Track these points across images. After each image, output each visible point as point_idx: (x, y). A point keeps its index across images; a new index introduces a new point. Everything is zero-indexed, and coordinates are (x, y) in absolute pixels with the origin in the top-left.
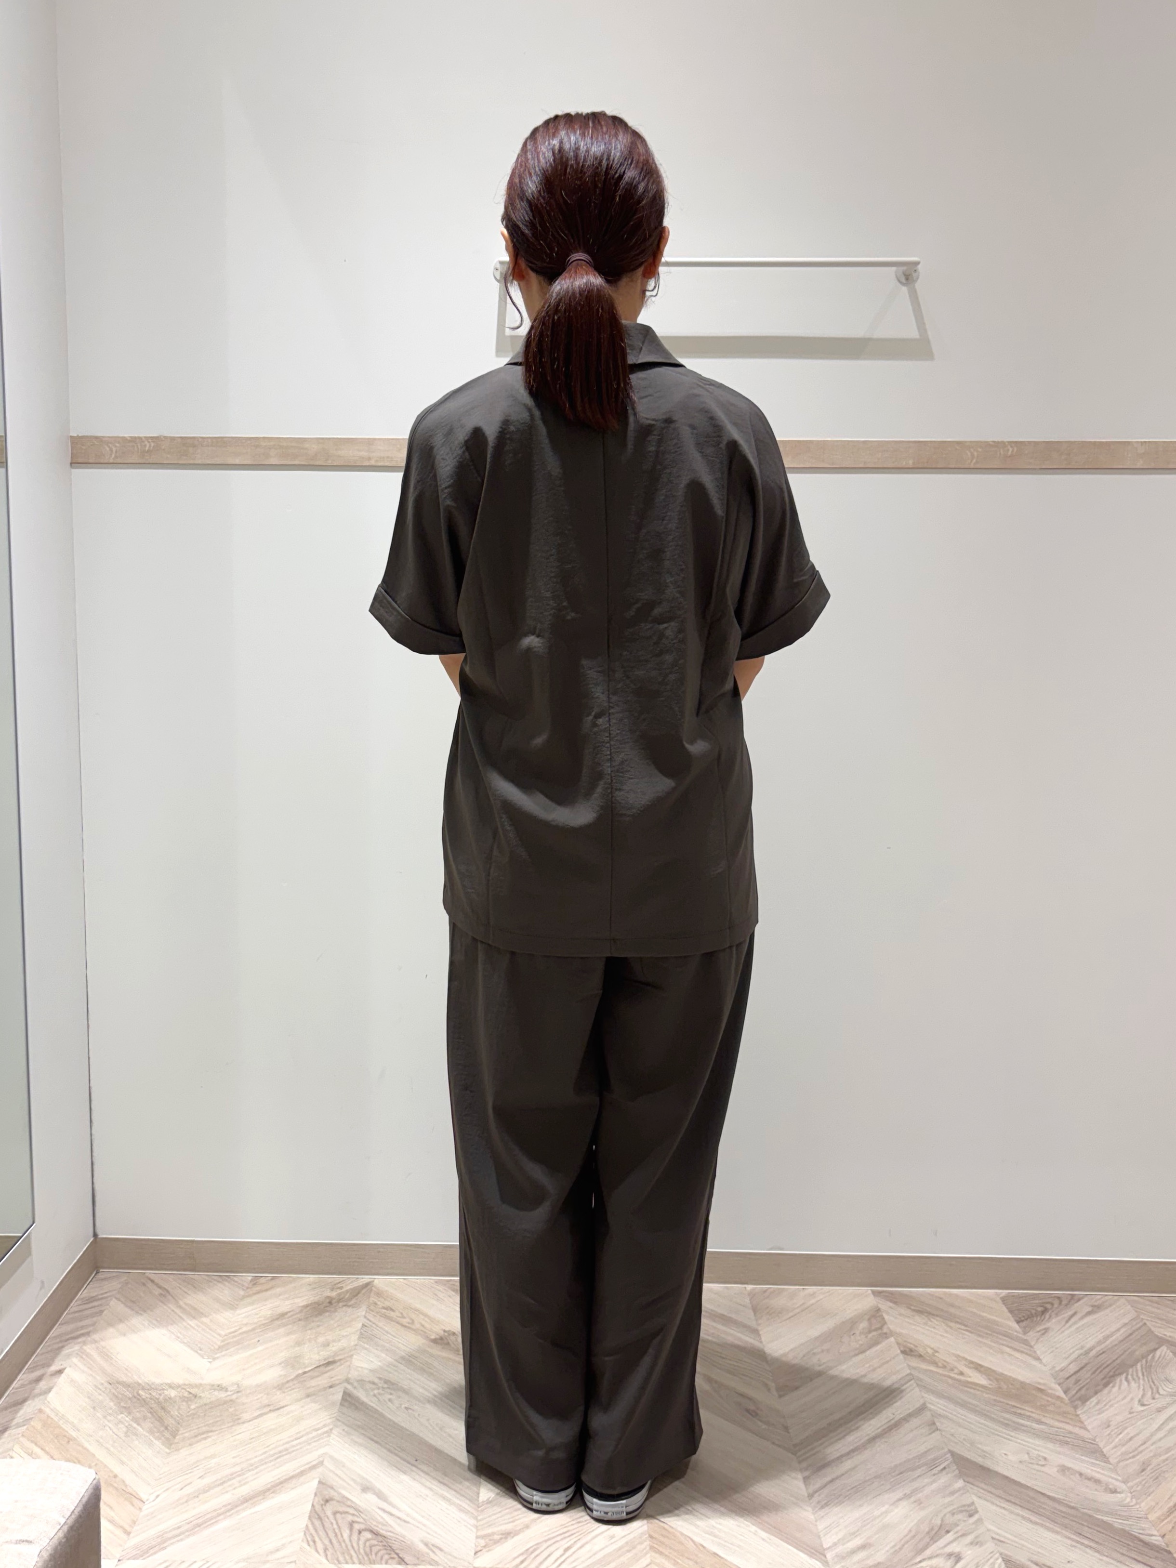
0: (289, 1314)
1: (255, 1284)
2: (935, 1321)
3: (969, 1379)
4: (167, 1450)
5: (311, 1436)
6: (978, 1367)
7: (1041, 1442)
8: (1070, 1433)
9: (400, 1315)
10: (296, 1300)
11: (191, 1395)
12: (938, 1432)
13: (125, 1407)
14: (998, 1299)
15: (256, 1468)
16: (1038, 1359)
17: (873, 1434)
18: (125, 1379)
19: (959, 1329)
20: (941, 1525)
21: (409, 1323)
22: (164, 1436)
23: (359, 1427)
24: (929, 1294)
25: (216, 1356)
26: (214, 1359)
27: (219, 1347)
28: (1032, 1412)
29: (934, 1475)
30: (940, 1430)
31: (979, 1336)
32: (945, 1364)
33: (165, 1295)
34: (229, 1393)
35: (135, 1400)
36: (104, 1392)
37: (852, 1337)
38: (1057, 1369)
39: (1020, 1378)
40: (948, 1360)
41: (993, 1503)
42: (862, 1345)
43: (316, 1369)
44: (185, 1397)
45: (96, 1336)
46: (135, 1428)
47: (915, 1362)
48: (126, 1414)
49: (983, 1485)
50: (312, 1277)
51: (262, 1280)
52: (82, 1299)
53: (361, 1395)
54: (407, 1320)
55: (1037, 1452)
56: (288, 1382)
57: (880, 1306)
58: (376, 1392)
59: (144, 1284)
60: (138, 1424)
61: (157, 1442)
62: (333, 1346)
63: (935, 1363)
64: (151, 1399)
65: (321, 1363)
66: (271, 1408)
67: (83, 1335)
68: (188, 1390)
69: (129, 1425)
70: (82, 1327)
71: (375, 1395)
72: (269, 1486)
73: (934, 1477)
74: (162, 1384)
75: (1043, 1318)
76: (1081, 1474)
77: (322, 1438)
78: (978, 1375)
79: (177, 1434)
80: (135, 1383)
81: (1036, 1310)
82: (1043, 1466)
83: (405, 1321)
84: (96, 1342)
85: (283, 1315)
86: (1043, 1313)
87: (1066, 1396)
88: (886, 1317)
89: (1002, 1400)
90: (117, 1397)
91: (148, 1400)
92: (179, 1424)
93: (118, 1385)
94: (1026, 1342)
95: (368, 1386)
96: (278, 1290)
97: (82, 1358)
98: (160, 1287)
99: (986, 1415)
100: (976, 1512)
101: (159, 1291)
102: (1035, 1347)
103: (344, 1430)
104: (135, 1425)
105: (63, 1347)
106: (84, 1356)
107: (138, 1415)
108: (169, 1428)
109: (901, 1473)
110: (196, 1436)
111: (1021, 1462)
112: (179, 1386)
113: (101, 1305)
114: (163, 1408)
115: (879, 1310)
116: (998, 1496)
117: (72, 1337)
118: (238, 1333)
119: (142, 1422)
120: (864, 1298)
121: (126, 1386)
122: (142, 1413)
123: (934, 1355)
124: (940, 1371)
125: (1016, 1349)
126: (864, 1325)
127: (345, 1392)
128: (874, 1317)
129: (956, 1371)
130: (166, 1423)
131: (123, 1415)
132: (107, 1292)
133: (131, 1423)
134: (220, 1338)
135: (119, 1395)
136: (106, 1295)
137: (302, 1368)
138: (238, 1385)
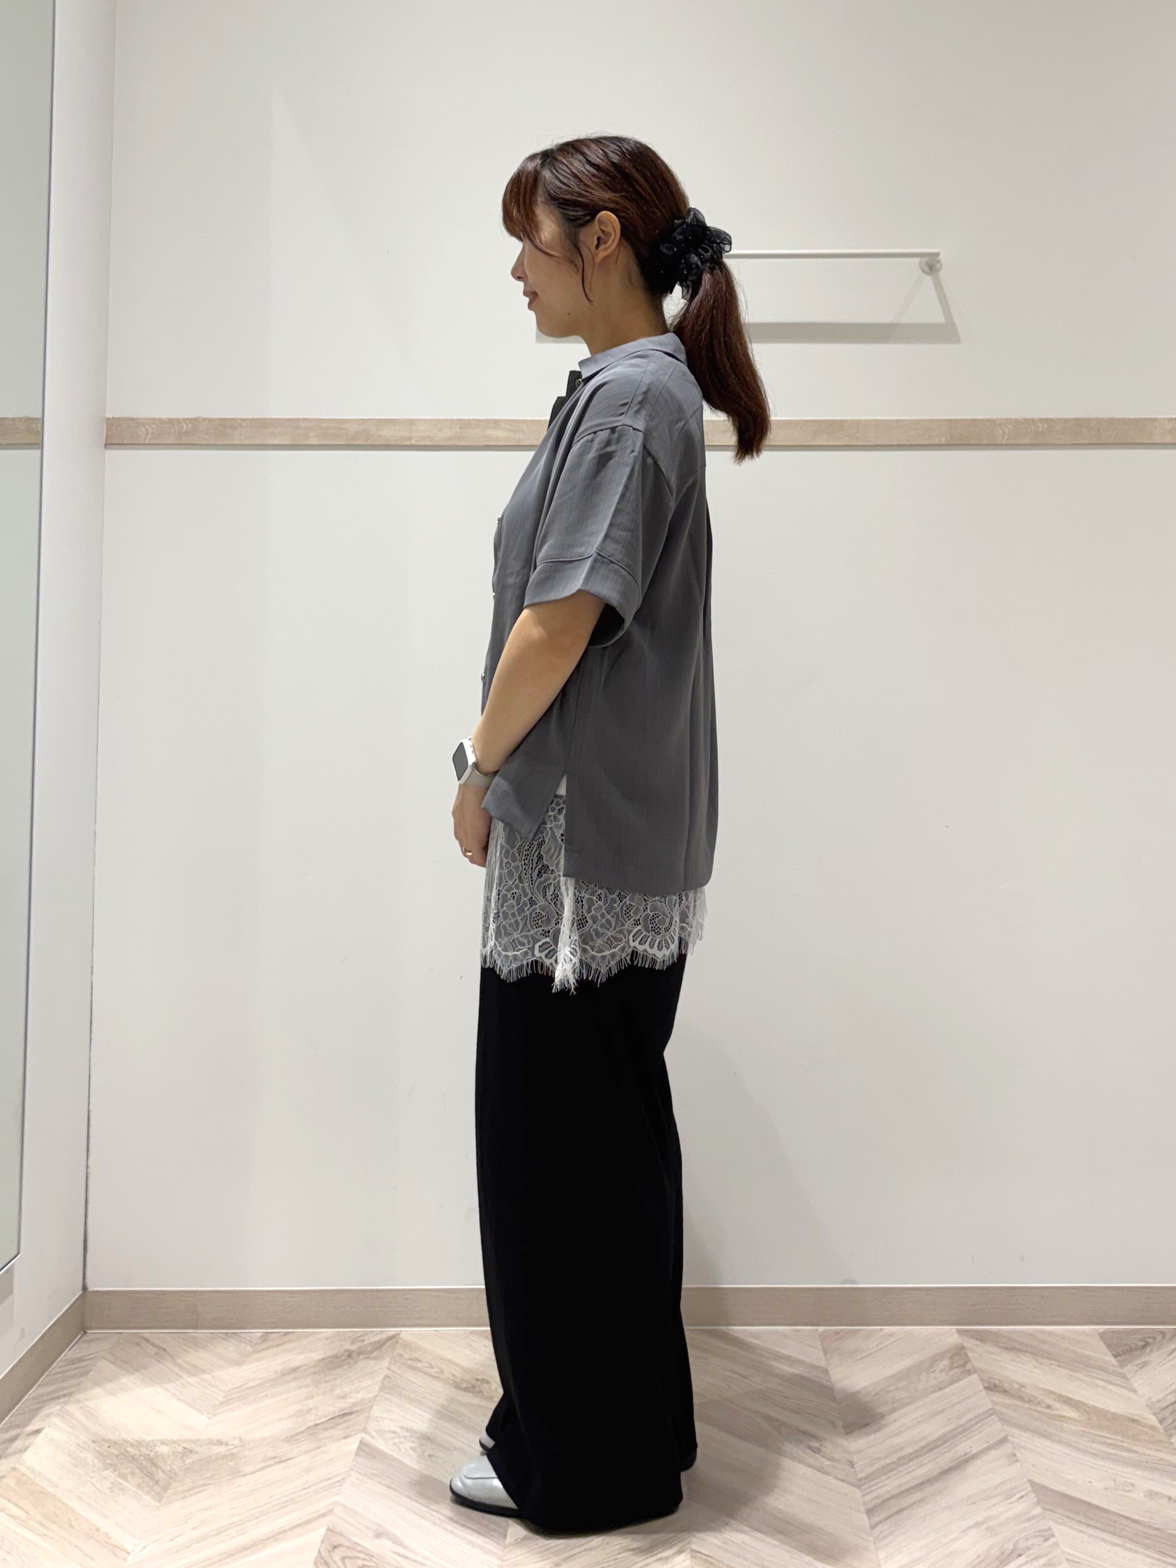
0: (301, 1369)
1: (264, 1340)
2: (1024, 1357)
3: (1058, 1413)
4: (158, 1504)
5: (321, 1485)
6: (1067, 1401)
7: (1129, 1470)
8: (1162, 1459)
9: (427, 1365)
10: (310, 1355)
11: (186, 1450)
12: (1018, 1465)
13: (111, 1465)
14: (1095, 1335)
15: (258, 1517)
16: (1135, 1391)
17: (946, 1467)
18: (112, 1437)
19: (1051, 1364)
20: (1013, 1550)
21: (437, 1373)
22: (153, 1490)
23: (375, 1475)
24: (1020, 1331)
25: (216, 1412)
26: (214, 1415)
27: (221, 1403)
28: (1121, 1441)
29: (1011, 1503)
30: (1020, 1461)
31: (1072, 1370)
32: (1032, 1398)
33: (162, 1353)
34: (229, 1447)
35: (122, 1457)
36: (86, 1450)
37: (932, 1375)
38: (1154, 1399)
39: (1113, 1410)
40: (1035, 1395)
41: (1073, 1528)
42: (941, 1382)
43: (332, 1421)
44: (178, 1452)
45: (80, 1397)
46: (120, 1484)
47: (998, 1398)
48: (111, 1470)
49: (1061, 1511)
50: (329, 1331)
51: (273, 1336)
52: (66, 1360)
53: (380, 1444)
54: (437, 1370)
55: (1123, 1479)
56: (297, 1434)
57: (965, 1344)
58: (397, 1440)
59: (137, 1344)
60: (126, 1480)
61: (146, 1497)
62: (351, 1398)
63: (1021, 1398)
64: (140, 1455)
65: (336, 1415)
66: (277, 1460)
67: (65, 1395)
68: (184, 1445)
69: (115, 1480)
70: (65, 1388)
71: (395, 1444)
73: (1011, 1505)
74: (153, 1441)
75: (1143, 1352)
76: (1170, 1498)
77: (334, 1488)
78: (1066, 1408)
79: (168, 1489)
80: (124, 1440)
81: (1136, 1344)
82: (1130, 1491)
83: (432, 1371)
84: (79, 1401)
85: (291, 1369)
86: (1144, 1347)
87: (1161, 1425)
88: (970, 1354)
89: (1091, 1431)
90: (100, 1453)
91: (137, 1456)
92: (170, 1478)
93: (103, 1443)
94: (1124, 1377)
95: (388, 1436)
96: (291, 1345)
97: (62, 1417)
98: (156, 1346)
99: (1072, 1446)
100: (1053, 1536)
101: (155, 1350)
102: (1132, 1381)
103: (358, 1479)
104: (121, 1481)
105: (42, 1407)
106: (66, 1416)
107: (125, 1471)
108: (160, 1482)
109: (975, 1503)
110: (190, 1490)
111: (1106, 1489)
112: (173, 1442)
113: (87, 1366)
115: (963, 1348)
116: (1079, 1522)
117: (53, 1398)
118: (243, 1388)
119: (130, 1477)
120: (948, 1335)
121: (112, 1443)
122: (129, 1470)
123: (1020, 1390)
124: (1027, 1406)
125: (1111, 1383)
126: (946, 1362)
127: (361, 1442)
128: (958, 1354)
129: (1044, 1405)
130: (157, 1478)
131: (107, 1472)
132: (94, 1353)
133: (118, 1479)
134: (223, 1394)
135: (105, 1453)
136: (93, 1356)
137: (315, 1420)
138: (240, 1439)
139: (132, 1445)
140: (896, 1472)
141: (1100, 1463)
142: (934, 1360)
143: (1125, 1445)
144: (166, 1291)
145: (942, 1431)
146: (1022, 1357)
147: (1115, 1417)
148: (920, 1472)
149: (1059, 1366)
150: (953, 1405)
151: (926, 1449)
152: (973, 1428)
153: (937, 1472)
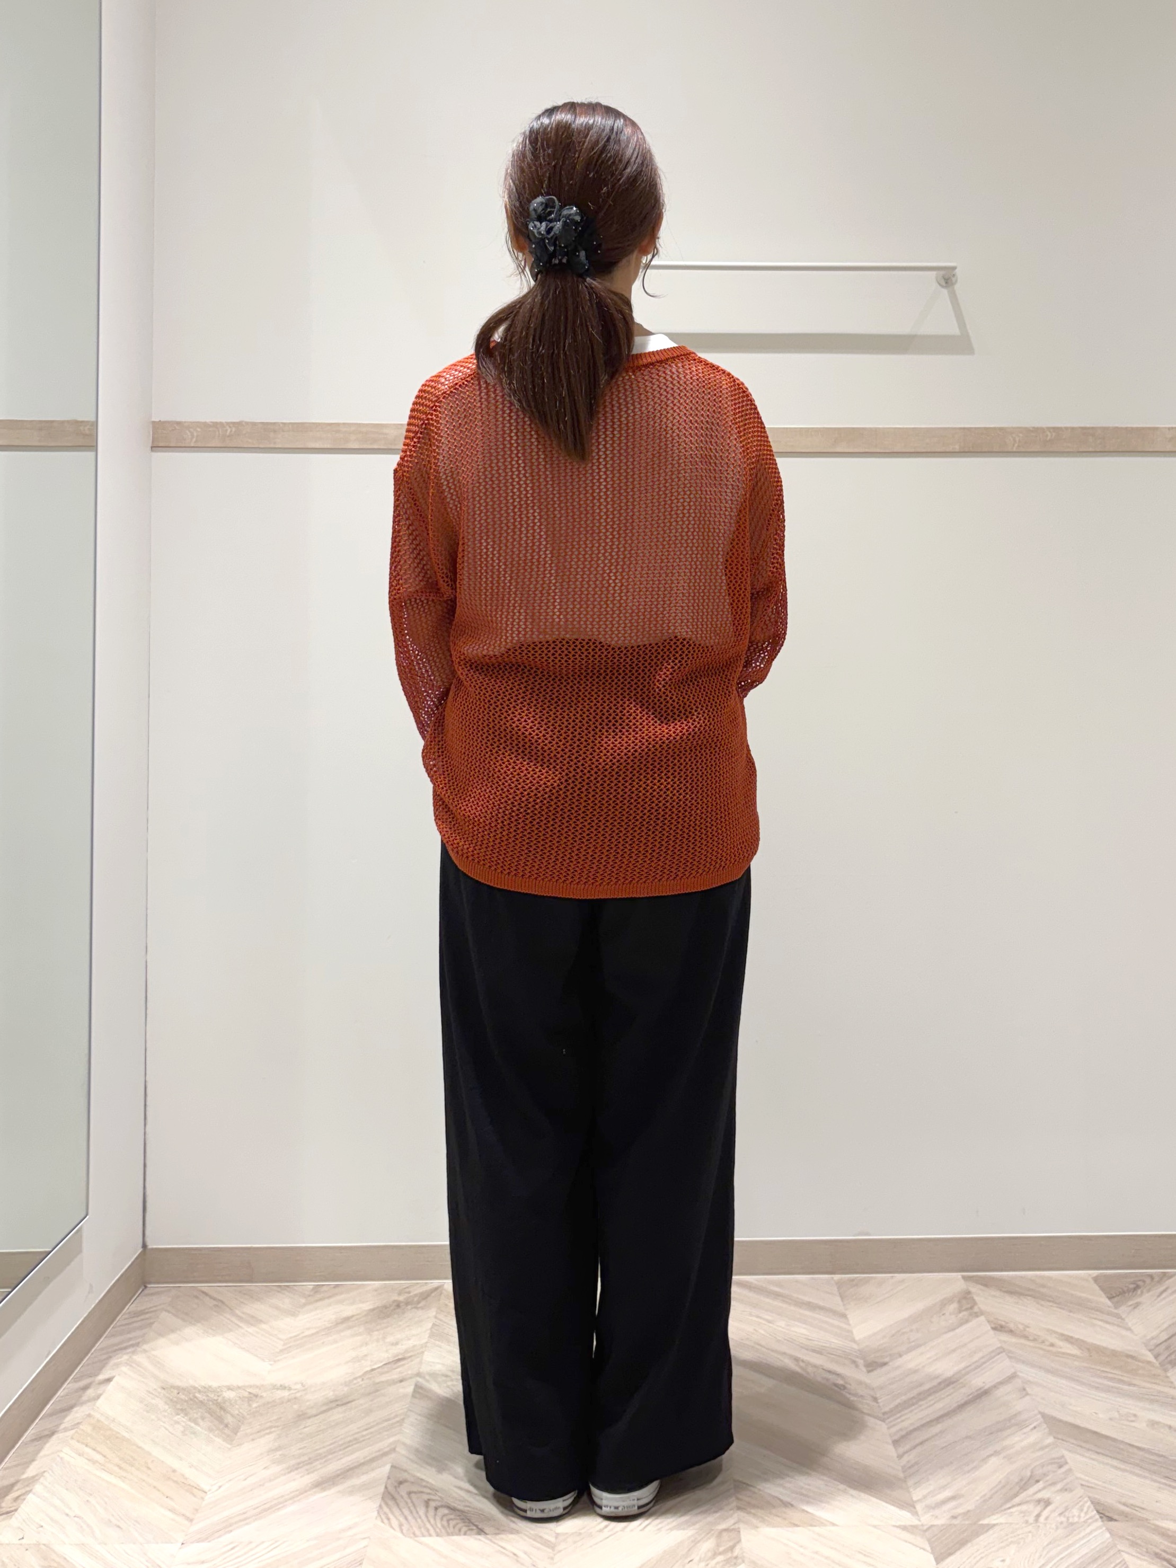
0: (354, 1319)
1: (316, 1292)
3: (1063, 1350)
4: (229, 1446)
6: (1069, 1339)
7: (1131, 1401)
8: (1160, 1392)
10: (361, 1305)
11: (252, 1396)
12: (1028, 1398)
13: (182, 1410)
14: (1090, 1279)
15: (325, 1456)
16: (1130, 1330)
17: (963, 1402)
18: (178, 1383)
19: (1052, 1306)
20: (1031, 1477)
22: (224, 1433)
23: (432, 1416)
24: (1022, 1277)
25: (277, 1359)
26: (275, 1361)
27: (281, 1351)
28: (1122, 1376)
29: (1025, 1433)
30: (1030, 1395)
31: (1070, 1311)
32: (1036, 1337)
33: (220, 1305)
34: (292, 1392)
35: (192, 1402)
36: (157, 1396)
37: (943, 1317)
38: (1149, 1337)
39: (1112, 1347)
40: (1039, 1334)
41: (1083, 1456)
42: (952, 1323)
43: (385, 1366)
44: (244, 1397)
45: (145, 1347)
46: (192, 1427)
47: (1004, 1337)
48: (182, 1415)
49: (1072, 1440)
50: (377, 1284)
51: (325, 1288)
52: (129, 1313)
53: (434, 1387)
55: (1125, 1410)
56: (356, 1379)
57: (970, 1290)
58: (449, 1383)
59: (197, 1297)
60: (197, 1423)
61: (217, 1439)
62: (402, 1345)
63: (1026, 1337)
64: (208, 1400)
65: (390, 1361)
66: (339, 1403)
67: (133, 1346)
68: (250, 1391)
69: (186, 1425)
70: (130, 1339)
71: (448, 1387)
72: (339, 1472)
73: (1026, 1435)
74: (219, 1387)
75: (1134, 1294)
76: (1170, 1427)
77: (392, 1427)
78: (1069, 1346)
79: (237, 1432)
80: (192, 1386)
81: (1128, 1288)
82: (1133, 1421)
84: (145, 1351)
85: (347, 1319)
86: (1138, 1287)
87: (1157, 1360)
88: (977, 1298)
90: (171, 1400)
91: (206, 1401)
92: (239, 1421)
93: (172, 1390)
94: (1118, 1316)
95: (440, 1379)
96: (343, 1296)
97: (131, 1366)
98: (215, 1299)
99: (1077, 1381)
100: (1066, 1463)
101: (215, 1303)
102: (1127, 1320)
103: (415, 1419)
104: (193, 1425)
105: (110, 1357)
106: (134, 1365)
107: (195, 1415)
108: (229, 1426)
109: (991, 1433)
110: (258, 1432)
111: (1111, 1419)
112: (239, 1388)
113: (150, 1318)
114: (221, 1408)
115: (969, 1293)
116: (1089, 1450)
117: (120, 1349)
118: (300, 1336)
119: (200, 1421)
120: (954, 1282)
121: (180, 1389)
122: (199, 1414)
123: (1025, 1330)
124: (1031, 1344)
125: (1107, 1322)
126: (954, 1306)
127: (416, 1386)
128: (965, 1298)
129: (1047, 1343)
130: (226, 1421)
131: (179, 1417)
132: (155, 1306)
133: (189, 1423)
134: (282, 1343)
135: (175, 1399)
136: (155, 1309)
137: (371, 1366)
138: (302, 1384)
139: (200, 1392)
140: (916, 1406)
141: (1103, 1395)
142: (944, 1303)
143: (1125, 1379)
144: (222, 1248)
145: (956, 1369)
146: (1025, 1300)
147: (1114, 1354)
148: (939, 1405)
149: (1060, 1308)
150: (965, 1345)
151: (942, 1385)
152: (984, 1366)
153: (955, 1405)
